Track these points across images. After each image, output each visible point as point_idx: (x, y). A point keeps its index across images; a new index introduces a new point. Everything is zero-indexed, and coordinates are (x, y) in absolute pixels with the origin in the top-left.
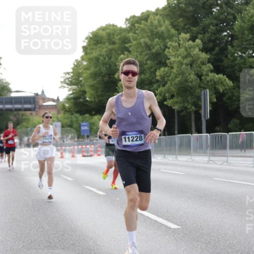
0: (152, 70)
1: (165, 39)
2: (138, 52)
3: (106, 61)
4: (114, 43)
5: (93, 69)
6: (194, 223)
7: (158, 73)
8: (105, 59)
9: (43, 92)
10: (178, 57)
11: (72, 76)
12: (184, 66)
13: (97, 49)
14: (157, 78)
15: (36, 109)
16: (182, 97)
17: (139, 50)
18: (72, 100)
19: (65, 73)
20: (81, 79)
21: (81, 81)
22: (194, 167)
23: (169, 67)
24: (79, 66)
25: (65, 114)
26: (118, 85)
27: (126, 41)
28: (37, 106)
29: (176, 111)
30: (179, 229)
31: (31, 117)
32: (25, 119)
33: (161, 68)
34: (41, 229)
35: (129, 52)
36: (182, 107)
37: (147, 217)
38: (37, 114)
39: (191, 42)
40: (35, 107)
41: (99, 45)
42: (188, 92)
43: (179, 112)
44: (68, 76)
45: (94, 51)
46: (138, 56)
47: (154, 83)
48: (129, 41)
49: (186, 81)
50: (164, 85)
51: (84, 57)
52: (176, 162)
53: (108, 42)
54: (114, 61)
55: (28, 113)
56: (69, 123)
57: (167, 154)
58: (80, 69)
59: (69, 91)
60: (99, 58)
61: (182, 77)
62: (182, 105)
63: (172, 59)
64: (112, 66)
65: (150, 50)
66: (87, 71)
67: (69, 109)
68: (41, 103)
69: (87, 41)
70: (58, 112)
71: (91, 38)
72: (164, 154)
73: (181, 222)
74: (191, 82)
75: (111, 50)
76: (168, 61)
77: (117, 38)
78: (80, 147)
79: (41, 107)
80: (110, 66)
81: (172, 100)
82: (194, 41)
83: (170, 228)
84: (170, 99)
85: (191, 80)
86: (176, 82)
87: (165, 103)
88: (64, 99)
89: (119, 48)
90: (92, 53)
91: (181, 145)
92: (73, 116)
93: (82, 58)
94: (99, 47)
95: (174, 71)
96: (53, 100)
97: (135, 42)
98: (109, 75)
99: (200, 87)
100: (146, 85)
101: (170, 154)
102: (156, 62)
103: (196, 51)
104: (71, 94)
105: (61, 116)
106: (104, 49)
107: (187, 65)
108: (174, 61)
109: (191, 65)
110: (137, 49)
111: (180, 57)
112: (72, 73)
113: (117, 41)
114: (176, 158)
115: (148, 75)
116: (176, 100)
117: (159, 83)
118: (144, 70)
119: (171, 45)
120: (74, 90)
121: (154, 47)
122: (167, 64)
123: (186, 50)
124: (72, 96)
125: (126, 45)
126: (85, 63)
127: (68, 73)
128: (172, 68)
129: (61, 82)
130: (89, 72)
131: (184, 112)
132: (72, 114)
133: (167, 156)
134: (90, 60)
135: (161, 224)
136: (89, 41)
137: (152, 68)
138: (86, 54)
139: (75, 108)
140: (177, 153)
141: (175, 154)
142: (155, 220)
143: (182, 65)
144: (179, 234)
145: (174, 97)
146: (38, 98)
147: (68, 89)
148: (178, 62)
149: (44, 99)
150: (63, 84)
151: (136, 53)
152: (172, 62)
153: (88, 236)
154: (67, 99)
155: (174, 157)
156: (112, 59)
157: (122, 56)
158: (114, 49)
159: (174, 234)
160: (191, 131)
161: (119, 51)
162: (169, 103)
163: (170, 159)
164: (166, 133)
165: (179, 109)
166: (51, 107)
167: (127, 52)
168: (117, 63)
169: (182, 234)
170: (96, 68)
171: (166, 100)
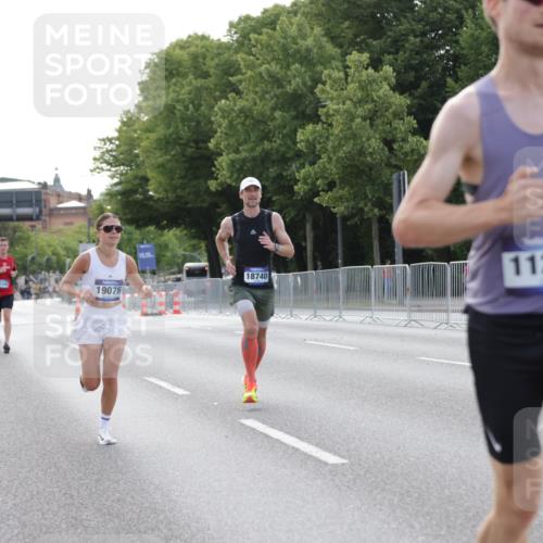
0: (286, 131)
1: (315, 65)
2: (256, 93)
3: (189, 113)
4: (206, 75)
5: (161, 131)
6: (375, 453)
7: (300, 136)
8: (187, 108)
9: (57, 180)
10: (344, 103)
11: (118, 147)
12: (358, 120)
13: (169, 87)
14: (298, 146)
15: (43, 218)
16: (352, 187)
17: (257, 89)
18: (119, 197)
19: (103, 140)
20: (136, 151)
21: (137, 156)
23: (324, 123)
24: (133, 125)
26: (216, 163)
27: (232, 70)
28: (45, 211)
29: (338, 216)
30: (343, 464)
31: (32, 233)
32: (21, 238)
33: (307, 124)
35: (238, 93)
36: (353, 208)
38: (44, 228)
39: (371, 71)
40: (41, 212)
41: (174, 80)
42: (364, 177)
43: (345, 219)
44: (109, 146)
45: (164, 92)
46: (258, 101)
47: (291, 160)
48: (238, 71)
49: (361, 152)
50: (313, 163)
52: (340, 325)
53: (194, 74)
54: (206, 112)
55: (27, 224)
57: (320, 308)
58: (135, 131)
59: (112, 177)
60: (174, 107)
62: (351, 204)
63: (332, 106)
64: (202, 124)
65: (281, 86)
66: (148, 134)
68: (53, 203)
70: (90, 223)
72: (315, 308)
73: (348, 451)
74: (371, 154)
75: (198, 90)
76: (321, 111)
77: (211, 65)
79: (54, 213)
80: (198, 123)
81: (330, 194)
82: (378, 69)
83: (326, 464)
84: (327, 192)
85: (370, 150)
86: (341, 154)
87: (316, 200)
88: (102, 195)
89: (216, 85)
91: (350, 289)
94: (175, 84)
95: (336, 131)
96: (79, 198)
97: (249, 73)
98: (196, 142)
99: (389, 165)
101: (327, 308)
102: (293, 113)
103: (384, 90)
104: (116, 184)
106: (185, 88)
107: (364, 119)
108: (337, 111)
109: (372, 120)
110: (255, 86)
111: (348, 102)
112: (118, 139)
113: (212, 71)
114: (340, 317)
115: (279, 141)
116: (340, 192)
117: (302, 160)
119: (329, 76)
120: (122, 174)
121: (289, 82)
122: (319, 117)
123: (361, 88)
124: (118, 188)
125: (231, 79)
126: (145, 118)
127: (110, 140)
128: (331, 125)
129: (95, 159)
130: (153, 136)
131: (356, 219)
133: (319, 312)
135: (305, 454)
137: (285, 127)
139: (125, 214)
140: (341, 306)
141: (338, 308)
142: (293, 448)
143: (352, 120)
144: (344, 475)
145: (335, 186)
146: (46, 194)
147: (109, 173)
148: (345, 111)
149: (59, 195)
150: (98, 164)
151: (252, 95)
152: (331, 112)
153: (151, 483)
154: (107, 194)
155: (337, 313)
156: (203, 108)
157: (223, 101)
158: (207, 89)
159: (335, 475)
160: (372, 259)
161: (216, 91)
162: (323, 199)
163: (327, 317)
164: (319, 263)
165: (346, 213)
166: (74, 211)
167: (234, 94)
168: (213, 119)
169: (350, 477)
170: (169, 128)
171: (317, 194)
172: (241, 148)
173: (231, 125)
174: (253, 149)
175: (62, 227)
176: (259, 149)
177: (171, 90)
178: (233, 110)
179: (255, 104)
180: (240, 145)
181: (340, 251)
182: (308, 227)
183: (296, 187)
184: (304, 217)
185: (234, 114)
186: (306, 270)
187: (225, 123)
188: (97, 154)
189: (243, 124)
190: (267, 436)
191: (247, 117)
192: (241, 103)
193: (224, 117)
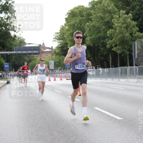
0: (105, 31)
1: (112, 14)
2: (96, 21)
3: (79, 26)
4: (83, 16)
5: (71, 31)
6: (130, 117)
7: (108, 33)
8: (78, 25)
9: (43, 44)
10: (119, 24)
11: (60, 35)
12: (123, 28)
13: (73, 19)
14: (107, 35)
15: (40, 54)
16: (122, 46)
17: (97, 20)
18: (60, 48)
19: (56, 33)
20: (65, 36)
21: (65, 37)
22: (129, 85)
23: (114, 29)
24: (64, 29)
25: (56, 56)
26: (86, 39)
27: (90, 15)
28: (40, 52)
29: (118, 54)
30: (122, 119)
31: (37, 58)
32: (34, 59)
33: (110, 29)
34: (45, 120)
35: (92, 21)
36: (122, 52)
37: (104, 113)
38: (40, 56)
39: (126, 15)
40: (39, 52)
41: (74, 17)
42: (125, 43)
44: (57, 35)
45: (72, 21)
46: (97, 23)
47: (106, 38)
48: (91, 15)
49: (124, 37)
50: (111, 39)
51: (67, 24)
52: (119, 82)
53: (80, 16)
54: (83, 26)
55: (36, 55)
56: (59, 61)
58: (64, 31)
59: (58, 43)
60: (75, 25)
61: (122, 35)
62: (122, 50)
63: (116, 25)
65: (103, 20)
66: (68, 32)
67: (58, 53)
68: (42, 50)
69: (67, 15)
70: (52, 55)
71: (70, 13)
72: (112, 78)
73: (123, 116)
74: (126, 37)
75: (81, 20)
76: (113, 26)
77: (84, 13)
78: (65, 74)
79: (43, 52)
81: (116, 48)
82: (128, 15)
83: (117, 119)
84: (115, 47)
85: (126, 36)
86: (119, 37)
87: (112, 49)
88: (56, 48)
89: (86, 19)
90: (71, 22)
91: (121, 73)
92: (60, 57)
93: (65, 25)
94: (75, 19)
95: (117, 31)
96: (49, 48)
97: (94, 16)
99: (131, 40)
100: (101, 39)
101: (115, 78)
102: (107, 26)
103: (129, 20)
105: (54, 57)
106: (77, 20)
107: (124, 28)
108: (117, 26)
109: (127, 28)
110: (96, 19)
111: (120, 23)
112: (60, 33)
113: (84, 15)
114: (119, 80)
115: (103, 34)
116: (118, 47)
117: (109, 38)
118: (100, 31)
119: (115, 17)
120: (61, 42)
121: (106, 18)
122: (113, 27)
123: (124, 20)
124: (60, 46)
125: (90, 17)
126: (67, 28)
127: (58, 33)
128: (116, 29)
129: (54, 38)
130: (69, 32)
131: (123, 54)
132: (60, 56)
133: (113, 79)
134: (70, 26)
135: (112, 117)
136: (69, 15)
137: (105, 30)
138: (67, 22)
139: (61, 53)
140: (119, 77)
141: (119, 78)
142: (108, 115)
143: (121, 28)
144: (122, 123)
145: (117, 46)
146: (41, 47)
147: (57, 42)
148: (120, 26)
149: (44, 48)
150: (54, 39)
151: (95, 21)
152: (116, 26)
153: (71, 124)
154: (57, 48)
155: (118, 79)
156: (82, 25)
157: (88, 23)
158: (83, 20)
159: (120, 122)
160: (127, 65)
161: (86, 20)
162: (114, 49)
163: (116, 80)
164: (113, 66)
165: (120, 53)
166: (48, 52)
167: (90, 21)
168: (85, 28)
169: (124, 123)
170: (73, 30)
171: (112, 48)
172: (93, 35)
173: (90, 29)
174: (96, 36)
175: (45, 56)
176: (97, 36)
177: (74, 20)
178: (90, 25)
179: (96, 24)
180: (92, 34)
181: (119, 63)
182: (110, 56)
183: (107, 46)
184: (109, 54)
185: (90, 26)
186: (110, 68)
187: (88, 29)
188: (54, 37)
189: (93, 29)
190: (101, 112)
191: (94, 27)
192: (92, 24)
193: (88, 27)
